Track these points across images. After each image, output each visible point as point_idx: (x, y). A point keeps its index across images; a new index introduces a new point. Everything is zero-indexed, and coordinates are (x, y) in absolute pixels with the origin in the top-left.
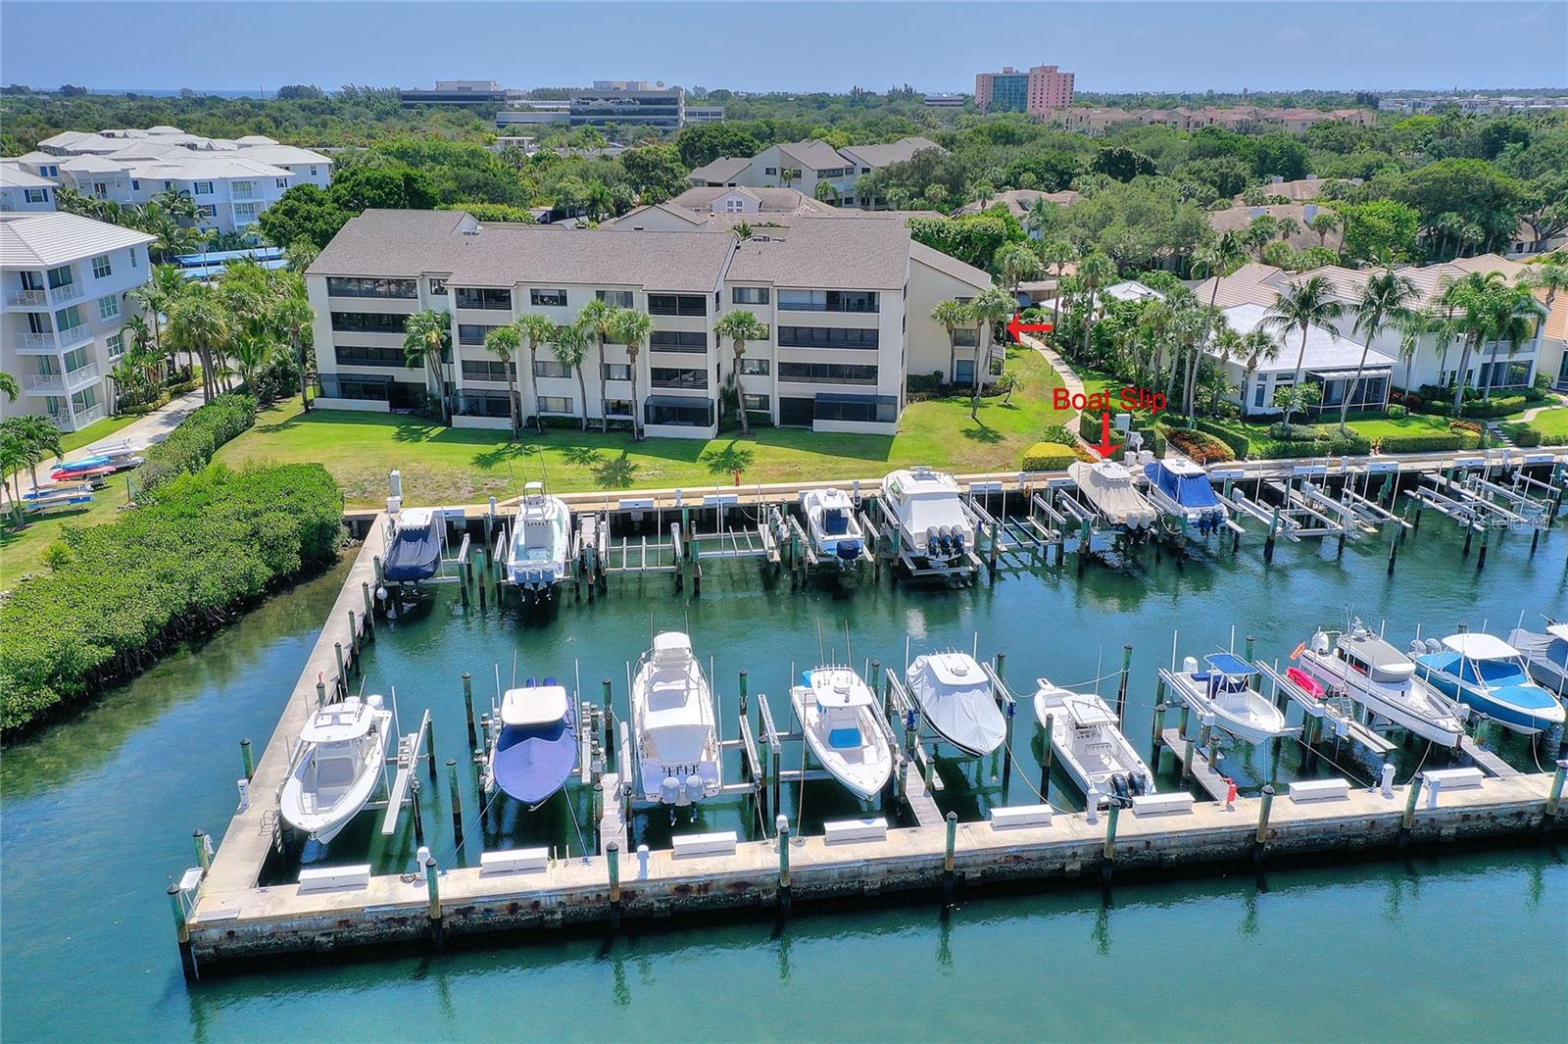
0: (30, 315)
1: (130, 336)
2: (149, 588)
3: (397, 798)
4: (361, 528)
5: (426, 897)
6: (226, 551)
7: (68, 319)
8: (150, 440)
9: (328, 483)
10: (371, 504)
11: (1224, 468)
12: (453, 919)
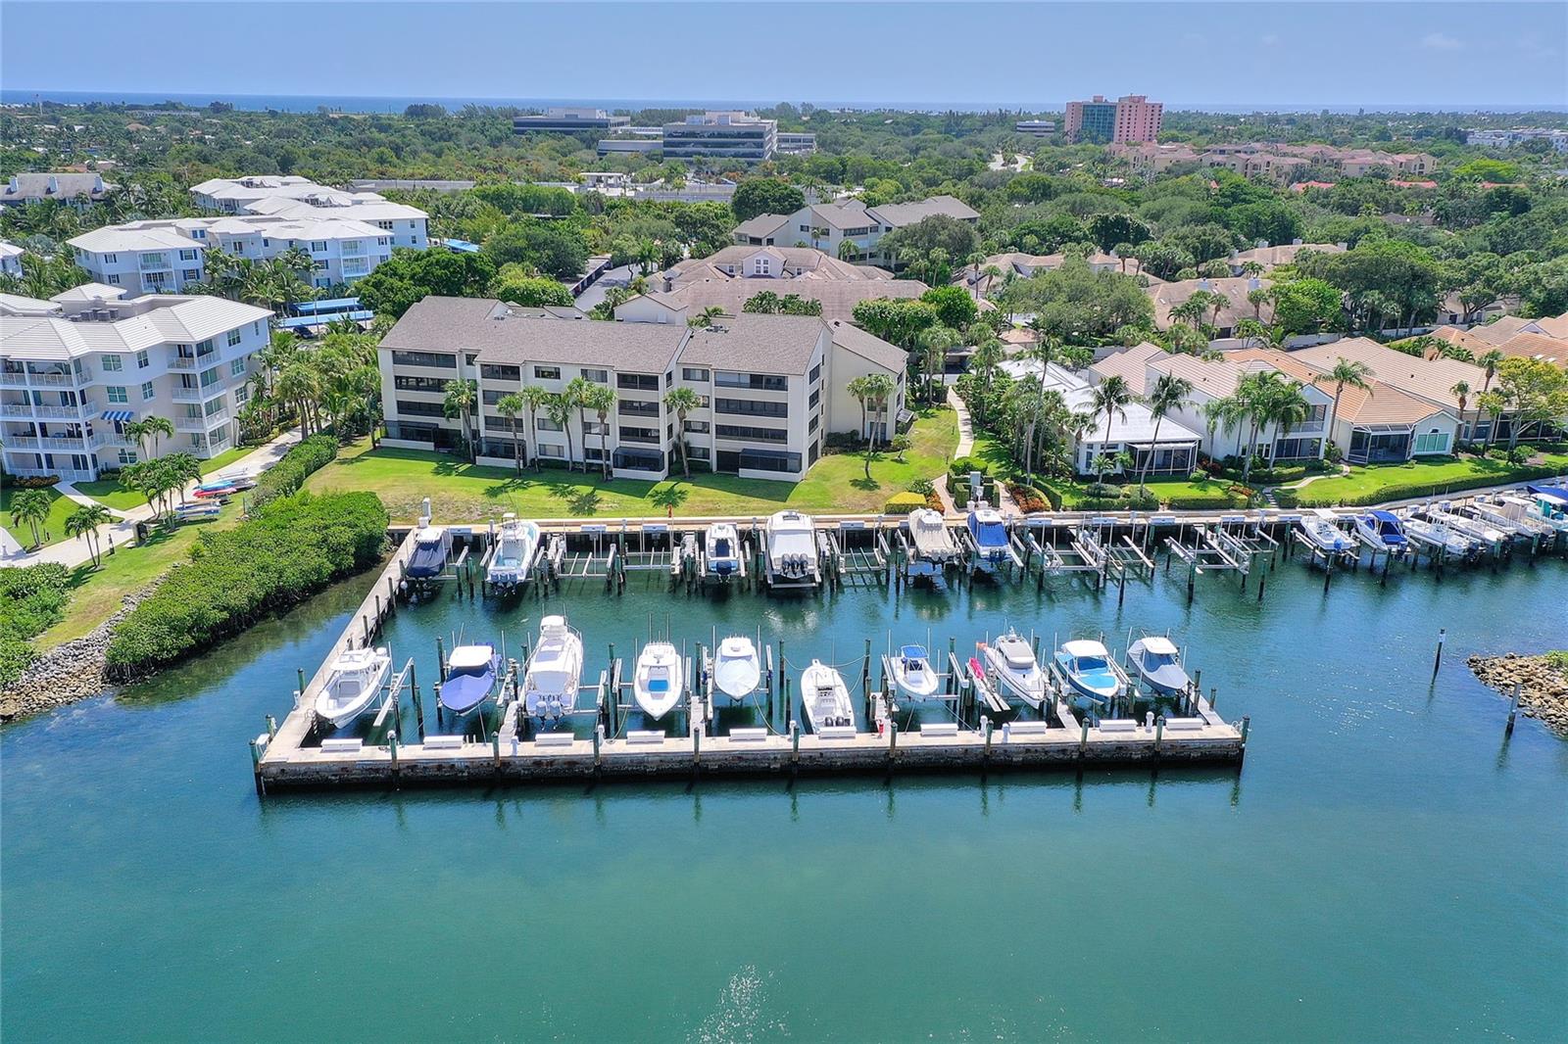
0: (183, 375)
1: (252, 387)
2: (253, 575)
3: (386, 707)
4: (399, 538)
5: (390, 758)
6: (303, 554)
7: (209, 378)
8: (262, 467)
9: (378, 507)
10: (408, 521)
11: (1040, 516)
12: (405, 772)
